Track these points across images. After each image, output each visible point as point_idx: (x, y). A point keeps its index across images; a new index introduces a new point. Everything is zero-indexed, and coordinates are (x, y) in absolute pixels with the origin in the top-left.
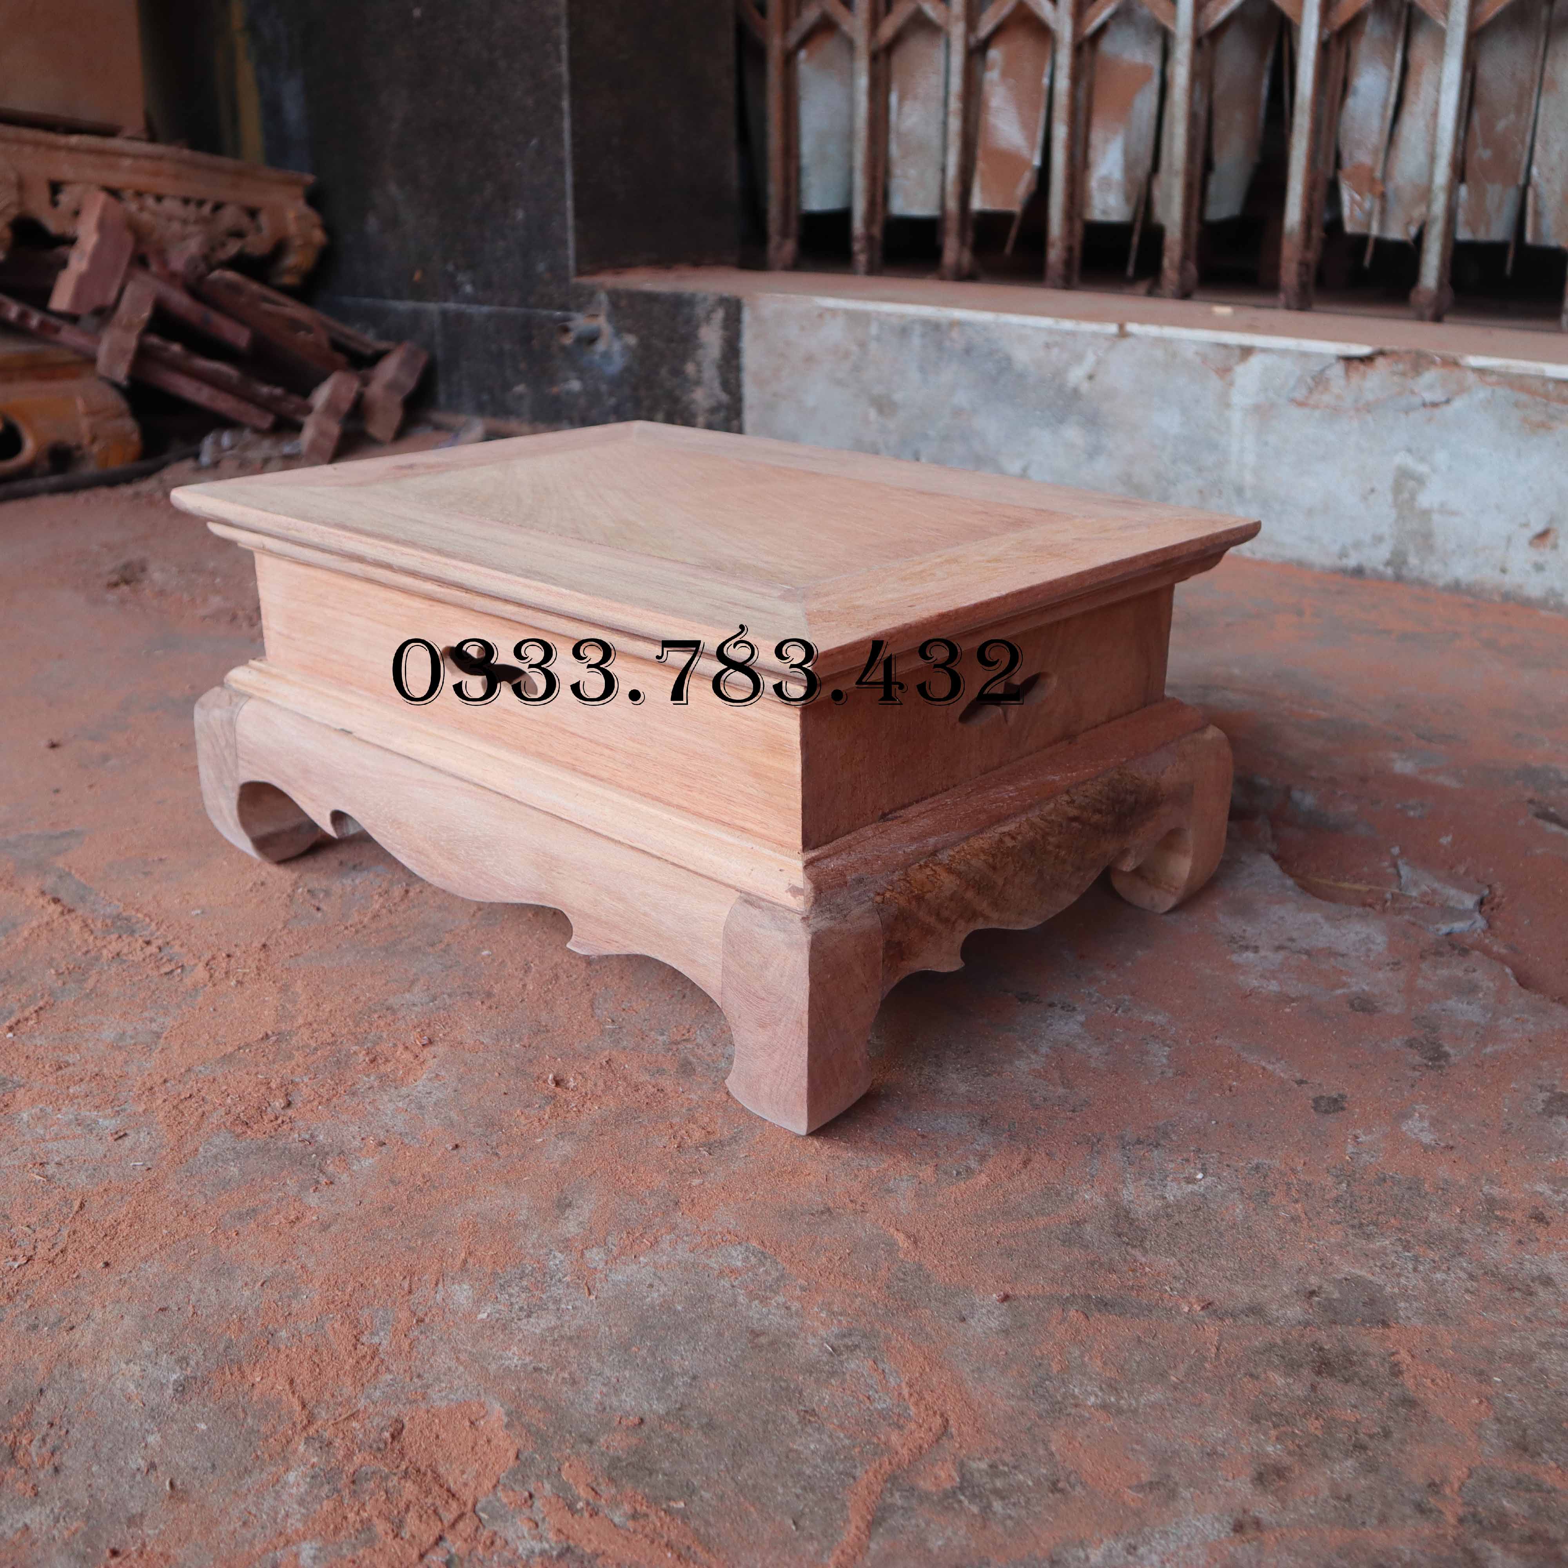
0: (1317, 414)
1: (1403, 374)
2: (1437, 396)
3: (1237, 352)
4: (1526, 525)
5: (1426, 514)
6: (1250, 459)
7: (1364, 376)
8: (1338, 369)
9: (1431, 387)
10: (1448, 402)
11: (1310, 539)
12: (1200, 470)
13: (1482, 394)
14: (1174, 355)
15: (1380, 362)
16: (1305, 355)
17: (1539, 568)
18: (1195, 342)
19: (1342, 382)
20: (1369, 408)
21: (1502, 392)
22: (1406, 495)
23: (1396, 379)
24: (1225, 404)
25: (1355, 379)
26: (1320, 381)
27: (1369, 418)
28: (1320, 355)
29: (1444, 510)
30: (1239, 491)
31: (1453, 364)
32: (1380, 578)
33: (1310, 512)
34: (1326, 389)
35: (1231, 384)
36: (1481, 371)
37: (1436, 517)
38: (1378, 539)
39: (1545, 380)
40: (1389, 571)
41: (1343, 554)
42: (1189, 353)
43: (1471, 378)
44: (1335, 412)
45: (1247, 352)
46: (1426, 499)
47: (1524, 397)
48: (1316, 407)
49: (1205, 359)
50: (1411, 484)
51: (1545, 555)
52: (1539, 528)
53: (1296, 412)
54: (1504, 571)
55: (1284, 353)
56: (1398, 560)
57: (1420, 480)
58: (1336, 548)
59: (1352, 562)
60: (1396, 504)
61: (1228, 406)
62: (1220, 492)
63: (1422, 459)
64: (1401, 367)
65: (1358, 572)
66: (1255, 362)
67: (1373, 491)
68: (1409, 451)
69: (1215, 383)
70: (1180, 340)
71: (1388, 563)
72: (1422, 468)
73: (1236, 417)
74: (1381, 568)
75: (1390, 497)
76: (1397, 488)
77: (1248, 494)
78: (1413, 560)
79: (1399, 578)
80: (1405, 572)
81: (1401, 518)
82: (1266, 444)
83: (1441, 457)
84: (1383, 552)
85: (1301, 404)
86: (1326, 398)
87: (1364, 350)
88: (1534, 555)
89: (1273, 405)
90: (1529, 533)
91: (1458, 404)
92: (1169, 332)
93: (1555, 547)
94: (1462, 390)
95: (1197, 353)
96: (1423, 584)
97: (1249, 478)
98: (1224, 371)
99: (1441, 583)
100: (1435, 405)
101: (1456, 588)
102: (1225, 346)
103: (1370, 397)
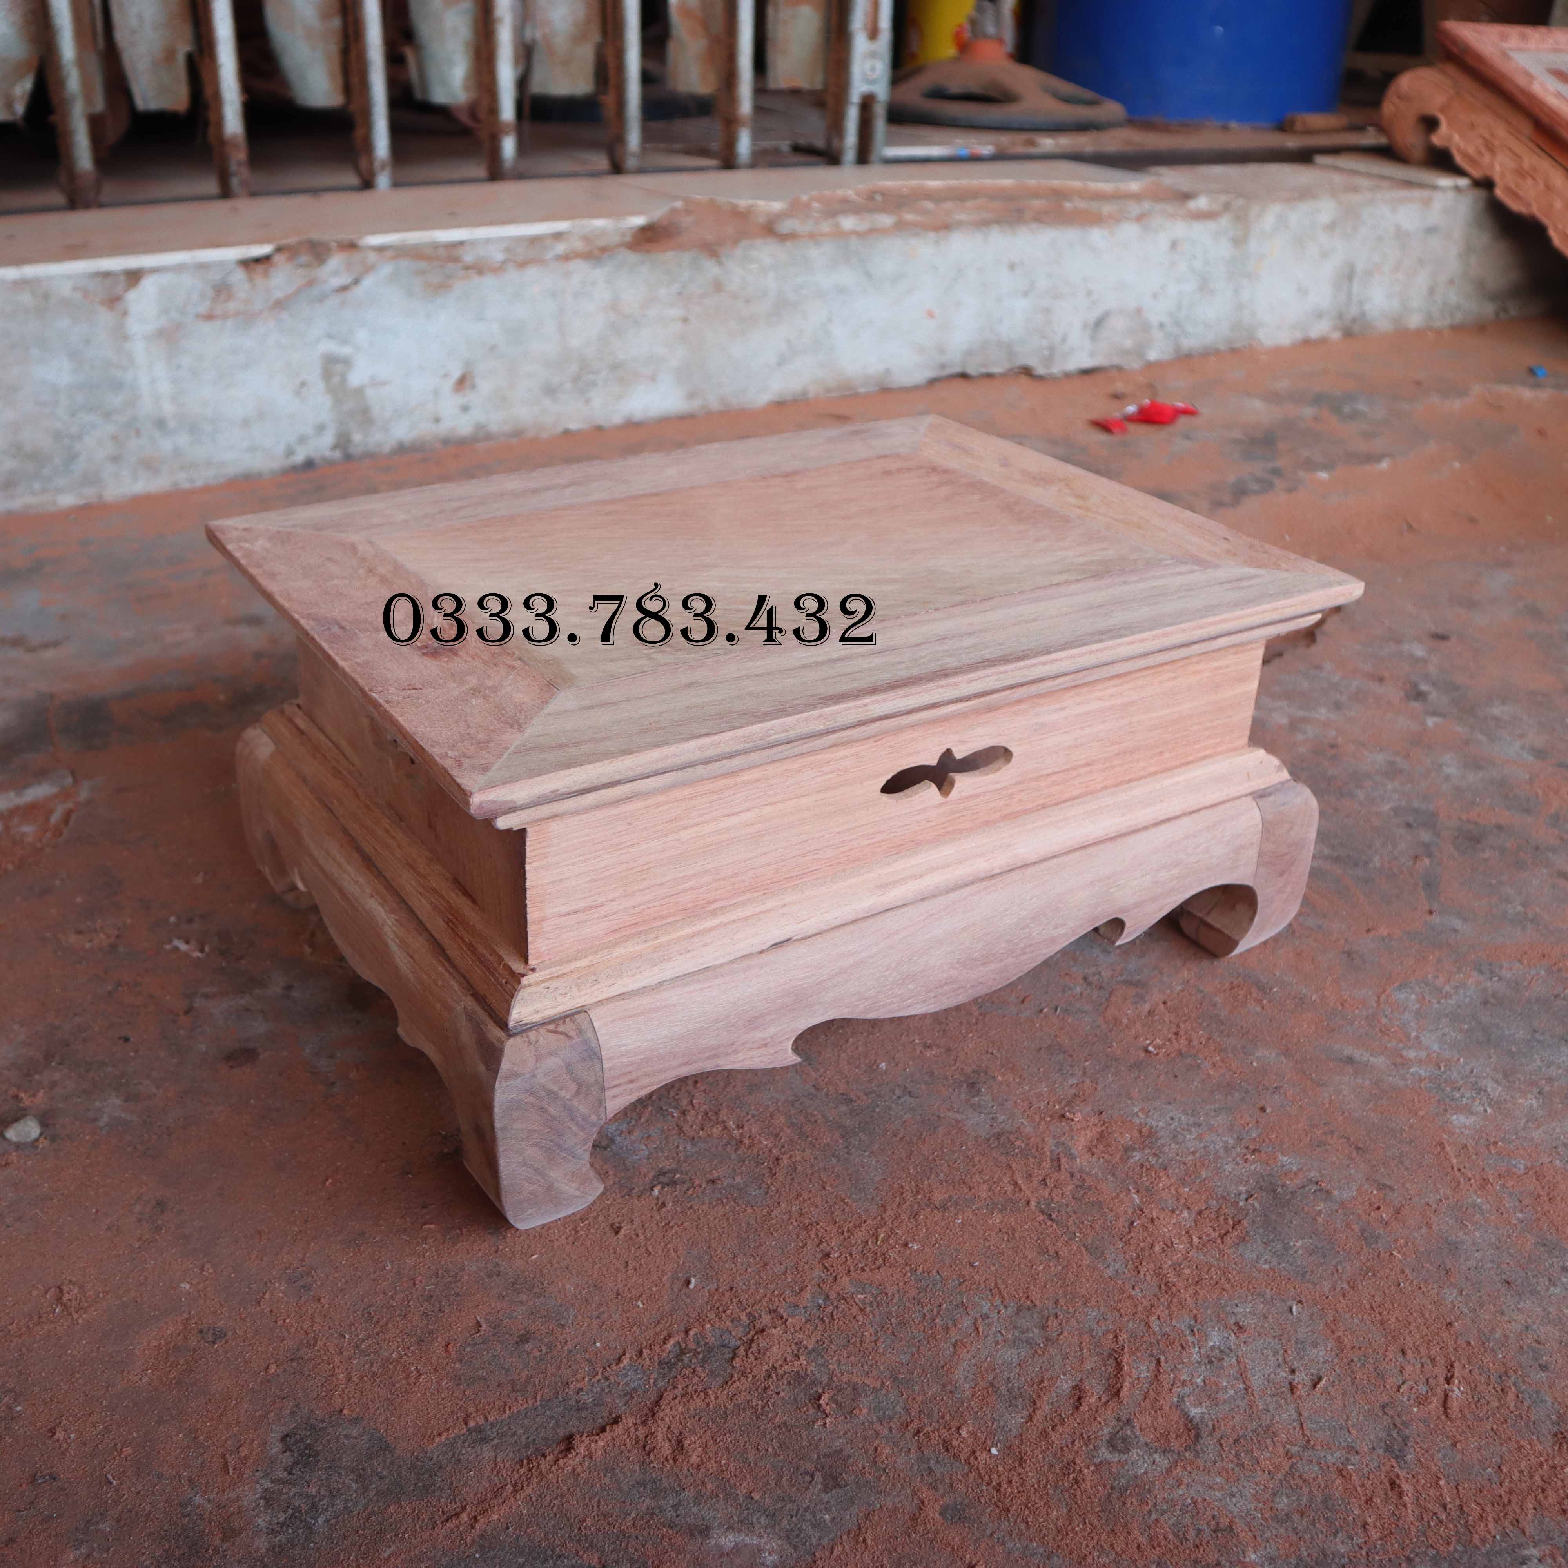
0: (229, 323)
1: (308, 265)
2: (345, 280)
3: (122, 278)
4: (446, 376)
5: (359, 392)
6: (165, 388)
7: (266, 275)
8: (239, 275)
9: (335, 273)
10: (356, 282)
11: (251, 449)
12: (107, 415)
13: (386, 269)
14: (46, 297)
15: (279, 258)
16: (202, 267)
17: (465, 409)
18: (69, 277)
19: (247, 286)
20: (279, 305)
21: (404, 263)
22: (336, 380)
23: (301, 271)
24: (121, 336)
25: (260, 281)
26: (222, 290)
27: (285, 315)
28: (221, 264)
29: (375, 383)
30: (160, 424)
31: (352, 246)
32: (330, 463)
33: (246, 423)
34: (230, 296)
35: (125, 313)
36: (381, 249)
37: (370, 393)
38: (321, 428)
39: (436, 246)
40: (337, 454)
41: (290, 453)
42: (66, 290)
43: (372, 257)
44: (248, 318)
45: (134, 277)
46: (356, 378)
47: (423, 265)
48: (225, 317)
49: (86, 293)
50: (339, 367)
51: (469, 397)
52: (456, 374)
53: (207, 327)
54: (437, 420)
55: (179, 268)
56: (343, 442)
57: (347, 362)
58: (281, 449)
59: (299, 457)
60: (331, 390)
61: (126, 338)
62: (138, 432)
63: (345, 342)
64: (304, 258)
65: (309, 464)
66: (148, 284)
67: (303, 384)
68: (330, 336)
69: (105, 317)
70: (50, 278)
71: (335, 447)
72: (345, 351)
73: (138, 348)
74: (328, 453)
75: (321, 386)
76: (327, 376)
77: (172, 424)
78: (357, 437)
79: (348, 457)
80: (352, 450)
81: (338, 402)
82: (179, 367)
83: (362, 336)
84: (328, 439)
85: (209, 317)
86: (232, 306)
87: (264, 250)
88: (460, 400)
89: (178, 326)
90: (449, 383)
91: (368, 282)
92: (30, 271)
93: (473, 387)
94: (369, 269)
95: (75, 289)
96: (370, 455)
97: (168, 408)
98: (113, 301)
99: (387, 449)
100: (344, 289)
101: (401, 449)
102: (107, 275)
103: (279, 294)
